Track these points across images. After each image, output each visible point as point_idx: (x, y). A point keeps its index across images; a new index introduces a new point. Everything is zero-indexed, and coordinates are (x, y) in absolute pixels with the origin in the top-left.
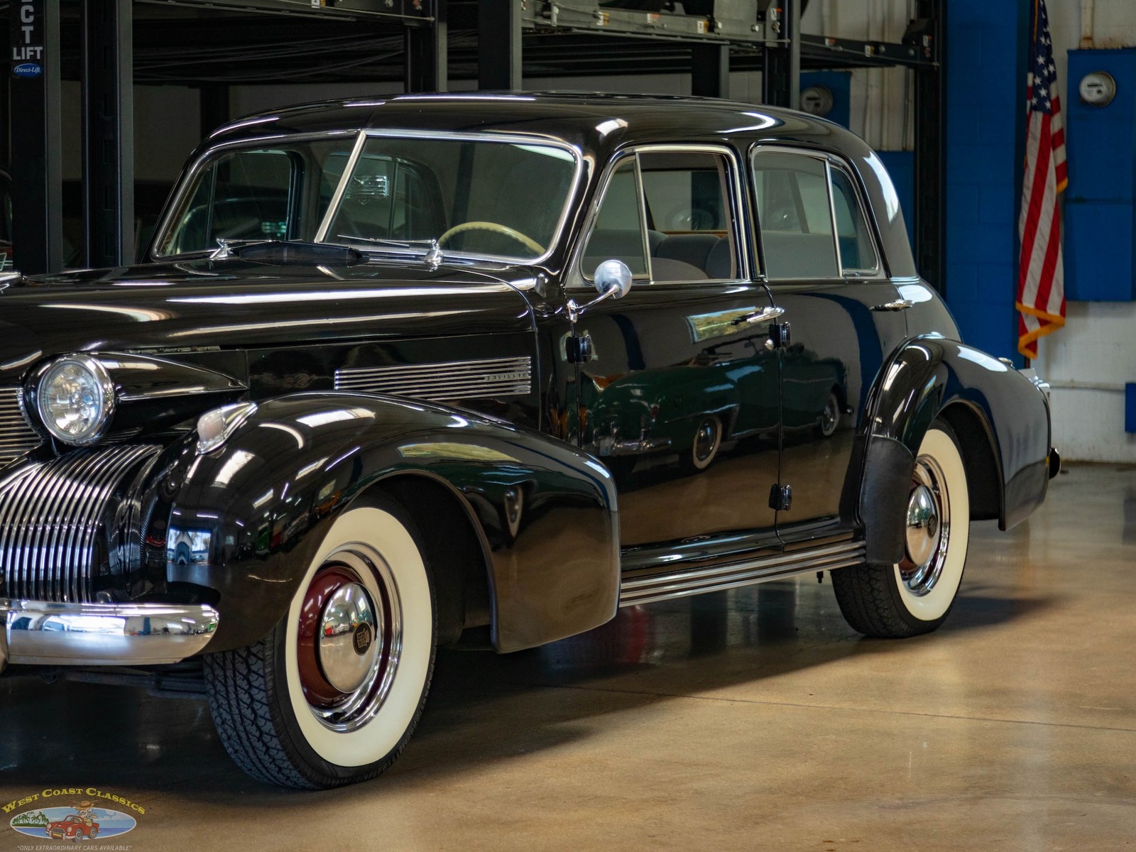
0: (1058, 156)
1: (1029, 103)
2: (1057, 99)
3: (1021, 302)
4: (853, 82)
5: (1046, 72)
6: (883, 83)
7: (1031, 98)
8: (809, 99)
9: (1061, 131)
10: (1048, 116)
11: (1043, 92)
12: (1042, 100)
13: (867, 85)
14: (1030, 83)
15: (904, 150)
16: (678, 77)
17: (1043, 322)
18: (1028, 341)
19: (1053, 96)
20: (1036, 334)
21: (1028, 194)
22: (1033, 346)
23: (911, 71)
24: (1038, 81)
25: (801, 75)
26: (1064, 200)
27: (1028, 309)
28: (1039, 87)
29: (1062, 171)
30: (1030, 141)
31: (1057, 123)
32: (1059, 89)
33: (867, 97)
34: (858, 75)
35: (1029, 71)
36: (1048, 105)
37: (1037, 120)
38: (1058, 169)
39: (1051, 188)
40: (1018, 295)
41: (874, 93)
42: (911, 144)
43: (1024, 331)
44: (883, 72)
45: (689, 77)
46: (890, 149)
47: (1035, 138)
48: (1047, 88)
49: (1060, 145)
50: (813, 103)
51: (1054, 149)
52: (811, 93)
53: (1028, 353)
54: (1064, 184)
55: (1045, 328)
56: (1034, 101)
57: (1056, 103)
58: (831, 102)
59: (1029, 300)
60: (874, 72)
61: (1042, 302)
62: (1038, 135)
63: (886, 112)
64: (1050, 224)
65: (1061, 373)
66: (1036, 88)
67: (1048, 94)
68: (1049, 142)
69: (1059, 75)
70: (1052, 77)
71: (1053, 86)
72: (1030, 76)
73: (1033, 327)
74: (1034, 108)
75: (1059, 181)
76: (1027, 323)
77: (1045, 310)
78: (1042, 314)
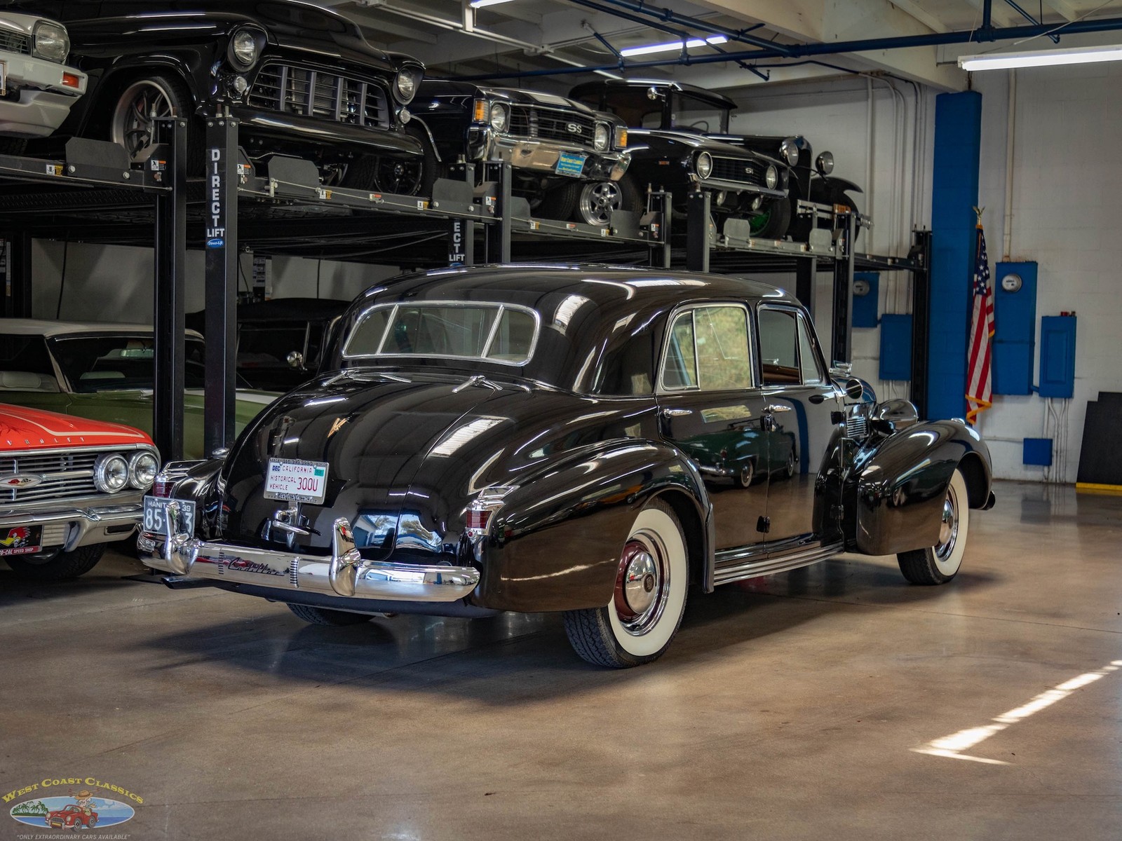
0: (990, 318)
1: (974, 290)
2: (990, 288)
3: (968, 394)
4: (880, 278)
5: (984, 274)
6: (896, 279)
7: (975, 288)
8: (857, 287)
9: (992, 305)
10: (985, 297)
11: (982, 285)
12: (981, 289)
13: (888, 280)
14: (975, 279)
15: (907, 314)
16: (787, 274)
17: (980, 405)
18: (971, 415)
19: (988, 287)
20: (976, 412)
21: (973, 338)
22: (974, 418)
23: (912, 273)
24: (980, 278)
25: (855, 274)
26: (993, 342)
27: (972, 398)
28: (980, 282)
29: (992, 326)
30: (975, 310)
31: (990, 301)
32: (991, 283)
33: (888, 285)
34: (883, 274)
35: (975, 273)
36: (985, 291)
37: (978, 299)
38: (989, 325)
39: (986, 335)
40: (967, 391)
41: (892, 284)
42: (911, 311)
43: (969, 409)
44: (896, 273)
45: (794, 275)
46: (900, 313)
47: (977, 308)
48: (985, 282)
49: (990, 312)
50: (859, 288)
51: (988, 314)
52: (859, 283)
53: (972, 422)
54: (993, 333)
55: (981, 408)
56: (978, 289)
57: (989, 291)
58: (868, 289)
59: (972, 394)
60: (892, 273)
61: (979, 394)
62: (979, 307)
63: (897, 293)
64: (985, 354)
65: (988, 432)
66: (978, 283)
67: (985, 286)
68: (985, 311)
69: (990, 275)
70: (987, 277)
71: (988, 281)
72: (976, 276)
73: (974, 408)
74: (977, 293)
75: (990, 331)
76: (971, 406)
77: (981, 399)
78: (979, 402)
